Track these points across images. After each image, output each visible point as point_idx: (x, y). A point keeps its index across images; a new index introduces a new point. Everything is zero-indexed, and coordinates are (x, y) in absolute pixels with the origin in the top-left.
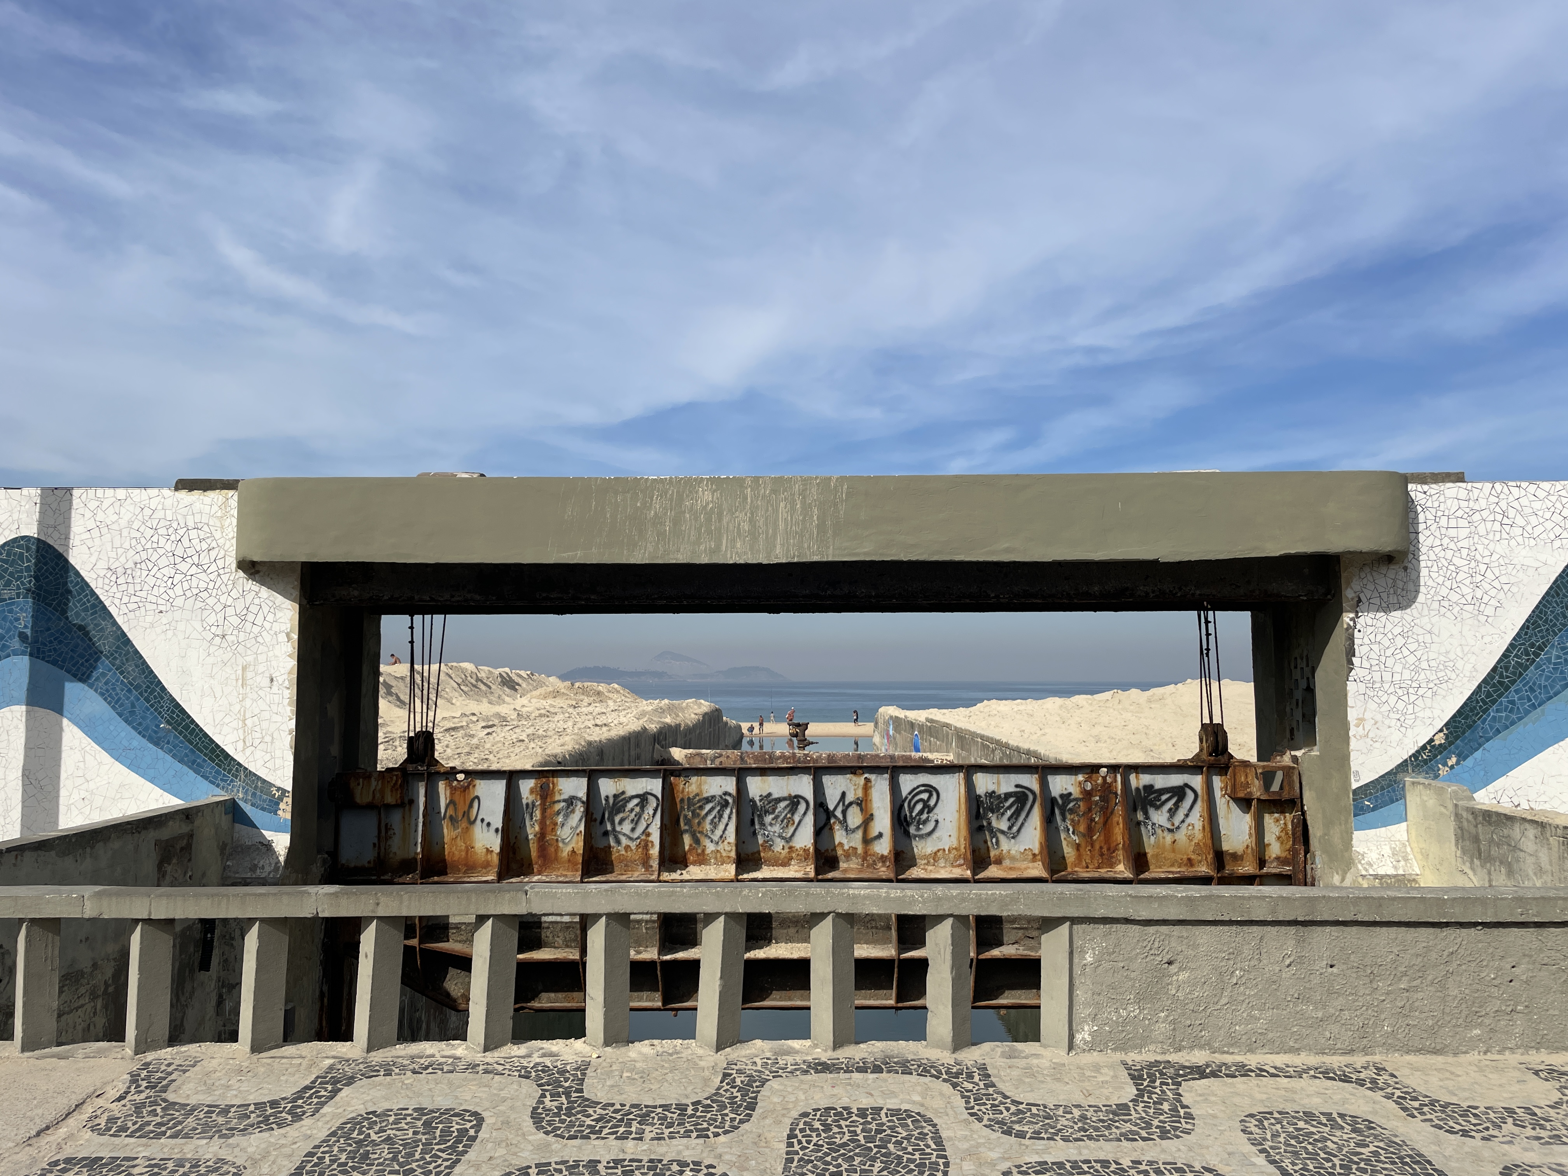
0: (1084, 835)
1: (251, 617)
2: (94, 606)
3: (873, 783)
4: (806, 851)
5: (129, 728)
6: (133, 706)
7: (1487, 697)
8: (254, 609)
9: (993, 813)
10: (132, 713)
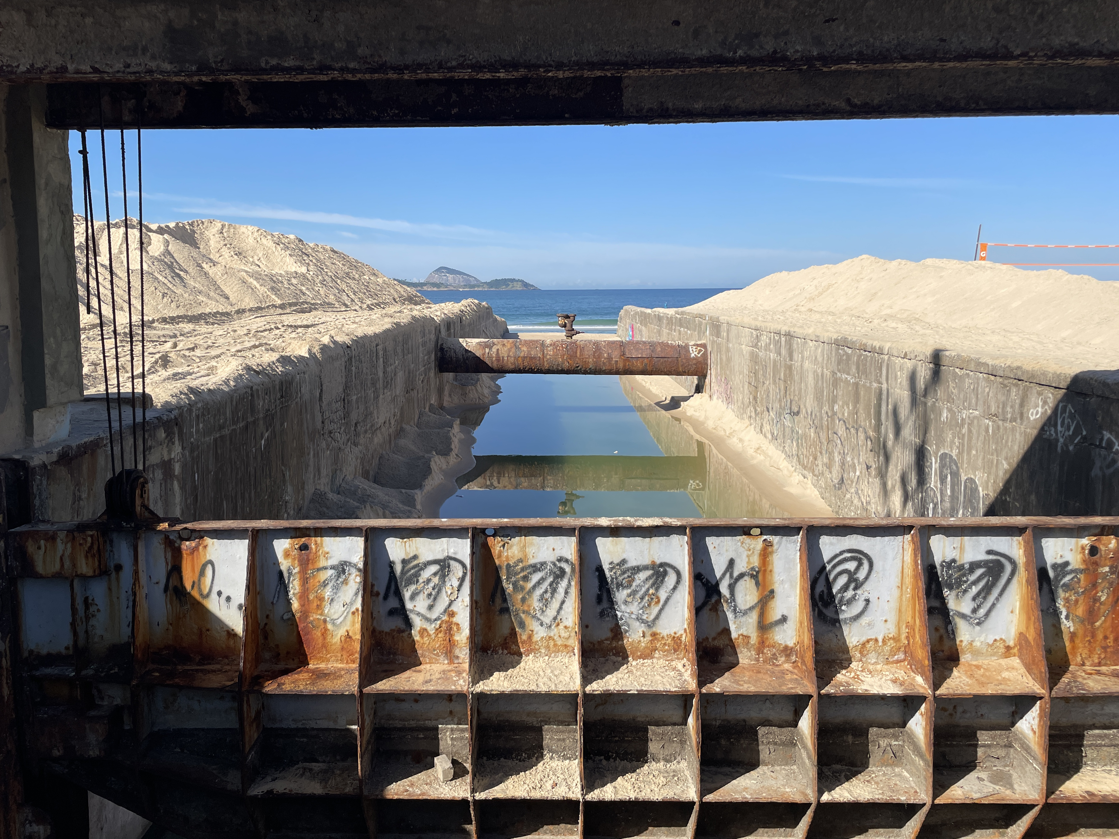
0: (1082, 622)
3: (775, 547)
4: (676, 640)
9: (951, 588)
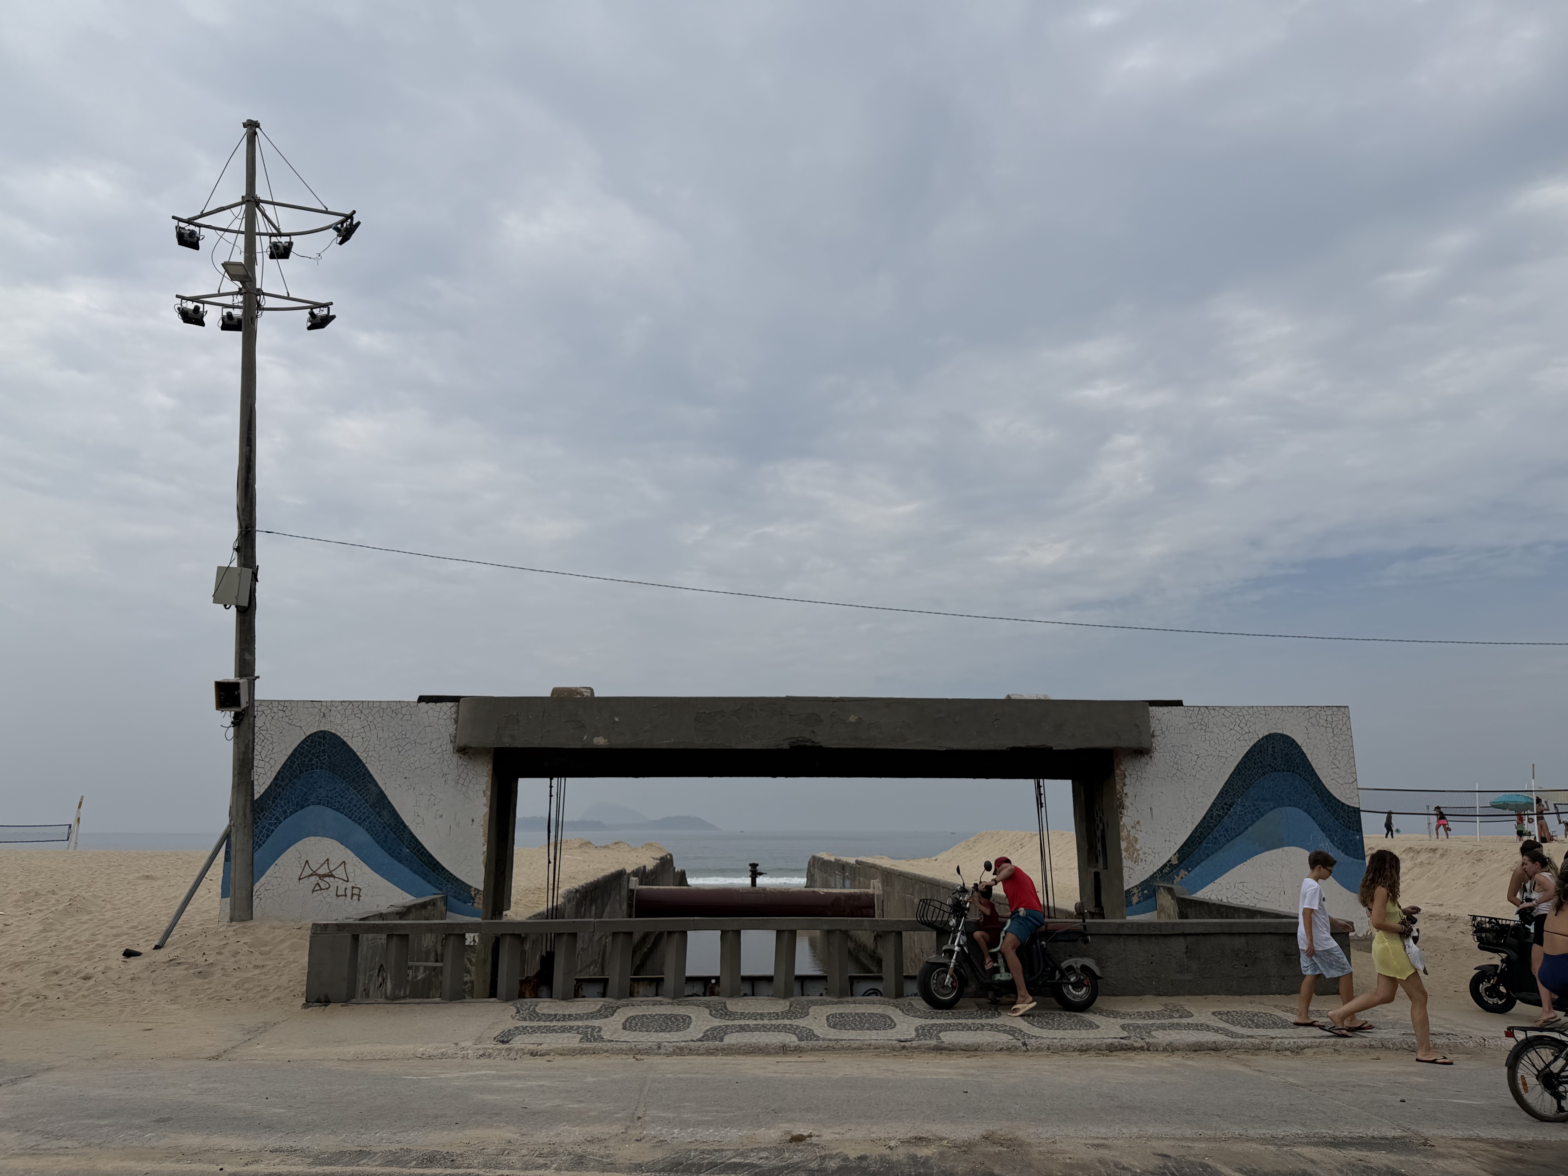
1: (461, 781)
2: (364, 774)
5: (383, 851)
6: (386, 837)
7: (1201, 835)
8: (464, 776)
10: (385, 841)
